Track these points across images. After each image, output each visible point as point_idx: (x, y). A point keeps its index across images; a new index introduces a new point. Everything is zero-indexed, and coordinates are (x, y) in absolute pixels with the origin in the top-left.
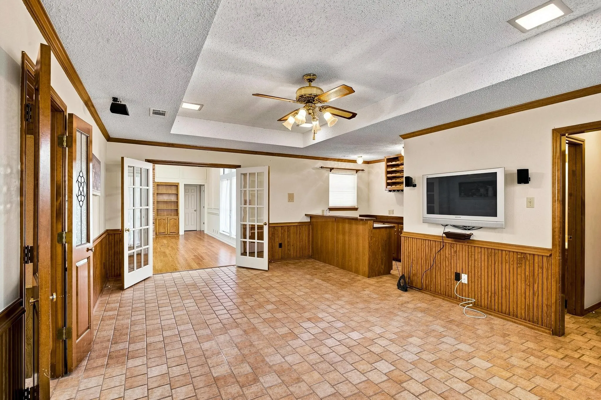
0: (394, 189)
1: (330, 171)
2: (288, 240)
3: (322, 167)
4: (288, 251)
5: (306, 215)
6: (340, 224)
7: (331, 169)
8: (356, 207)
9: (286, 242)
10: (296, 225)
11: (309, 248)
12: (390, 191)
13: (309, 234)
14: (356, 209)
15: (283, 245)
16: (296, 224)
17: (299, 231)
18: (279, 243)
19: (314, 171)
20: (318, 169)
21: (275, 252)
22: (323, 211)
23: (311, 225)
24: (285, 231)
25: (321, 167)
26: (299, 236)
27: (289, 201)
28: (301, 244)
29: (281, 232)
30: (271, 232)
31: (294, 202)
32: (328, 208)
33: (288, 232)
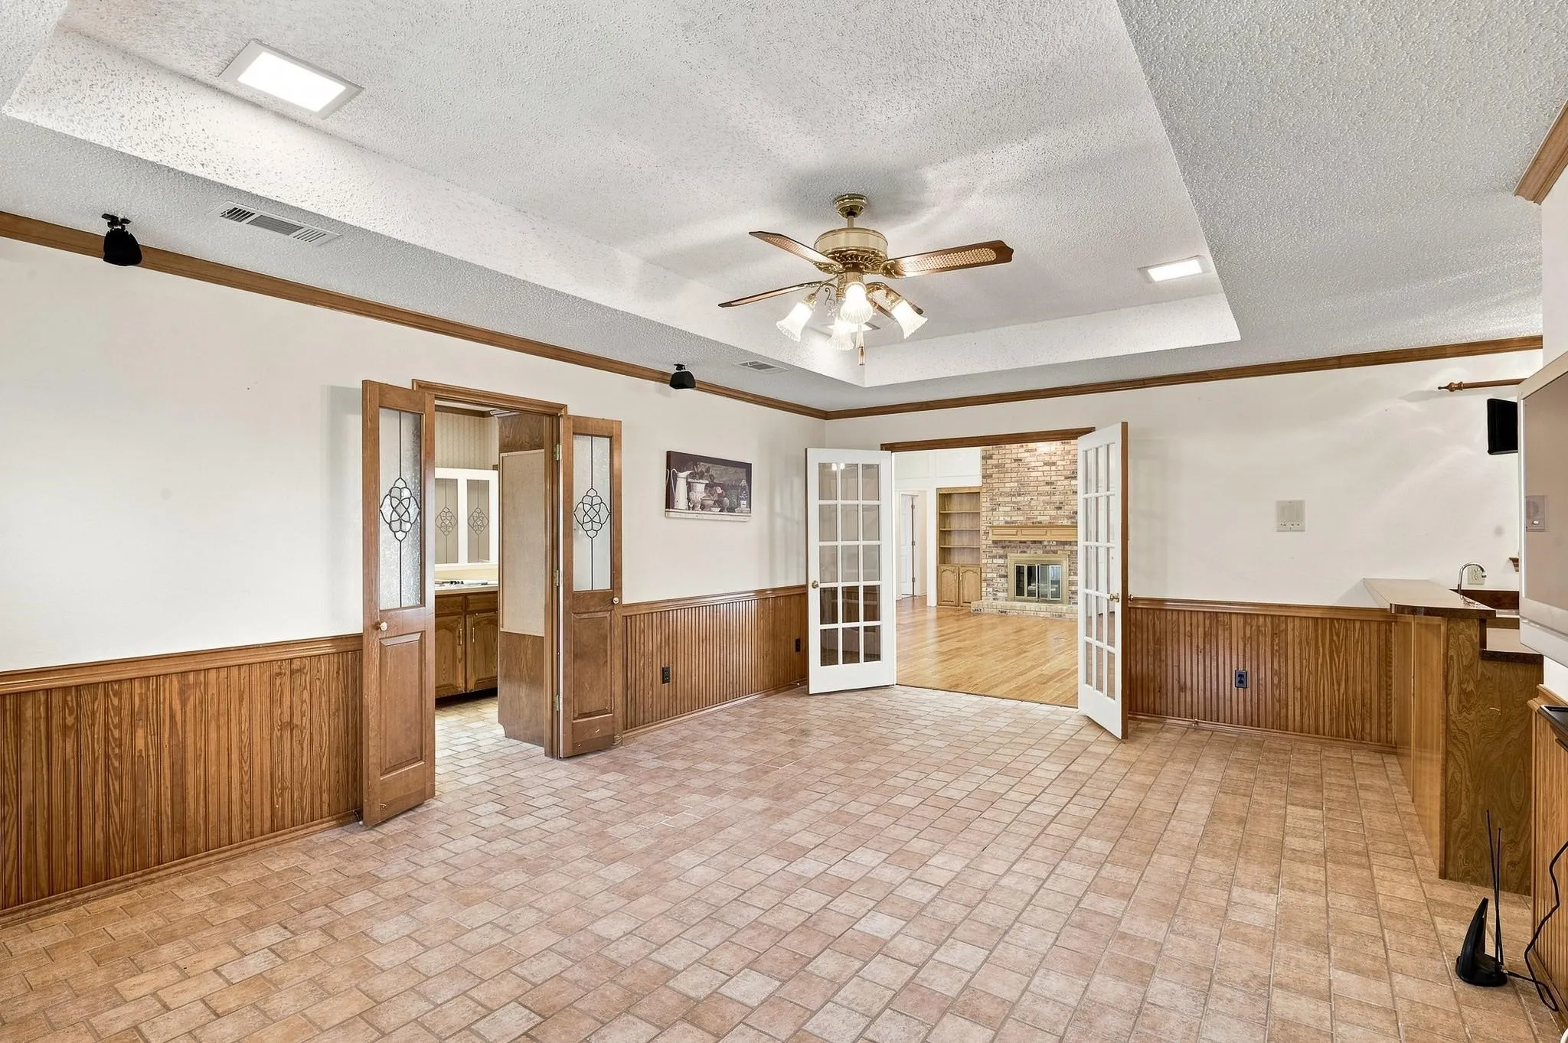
3: (1451, 384)
4: (1278, 704)
9: (1266, 673)
10: (1316, 619)
11: (1386, 713)
13: (1383, 658)
15: (1252, 680)
16: (1318, 614)
17: (1332, 640)
18: (1236, 673)
23: (1392, 625)
24: (1260, 633)
26: (1332, 658)
27: (1282, 528)
28: (1339, 690)
29: (1241, 634)
30: (1201, 630)
31: (1303, 531)
32: (1511, 559)
33: (1273, 640)
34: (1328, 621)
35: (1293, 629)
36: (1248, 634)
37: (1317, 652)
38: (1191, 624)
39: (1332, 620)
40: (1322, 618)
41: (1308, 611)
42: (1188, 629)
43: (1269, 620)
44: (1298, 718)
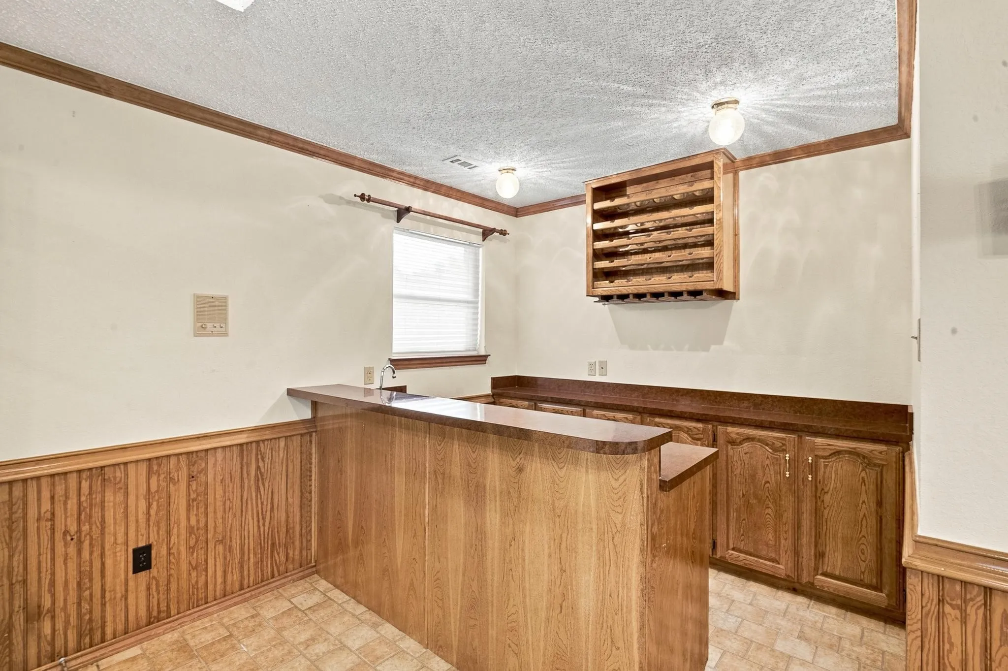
0: (624, 291)
1: (398, 221)
2: (193, 522)
3: (363, 195)
4: (194, 574)
5: (291, 393)
6: (456, 447)
7: (402, 212)
8: (483, 353)
9: (180, 538)
10: (241, 445)
11: (305, 535)
12: (606, 298)
13: (305, 475)
14: (481, 359)
15: (158, 555)
16: (242, 439)
17: (258, 468)
18: (135, 551)
19: (331, 210)
20: (349, 202)
21: (103, 605)
22: (369, 373)
23: (314, 434)
24: (170, 480)
25: (362, 197)
26: (258, 489)
27: (201, 331)
28: (264, 525)
29: (143, 489)
30: (72, 504)
31: (226, 335)
32: (389, 359)
33: (189, 486)
34: (254, 445)
35: (215, 465)
36: (154, 488)
37: (242, 487)
38: (52, 498)
39: (258, 442)
40: (247, 443)
41: (233, 437)
42: (46, 506)
43: (183, 461)
44: (219, 580)
